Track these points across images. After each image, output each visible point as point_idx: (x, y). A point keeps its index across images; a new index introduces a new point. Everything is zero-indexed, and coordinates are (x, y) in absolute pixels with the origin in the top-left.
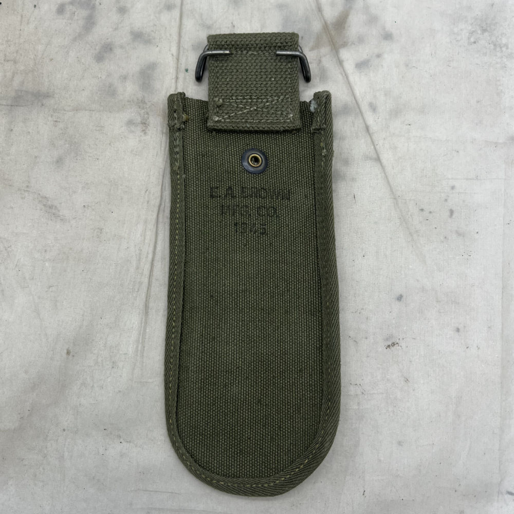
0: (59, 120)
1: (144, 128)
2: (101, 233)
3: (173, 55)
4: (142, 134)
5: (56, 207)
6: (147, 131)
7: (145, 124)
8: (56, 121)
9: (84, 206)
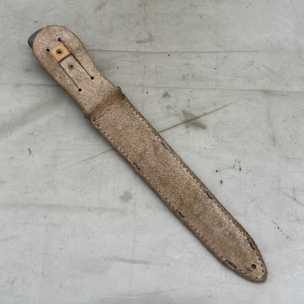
0: (141, 6)
1: (138, 42)
2: (88, 28)
3: (177, 51)
4: (136, 41)
5: (100, 10)
6: (137, 43)
7: (141, 42)
8: (140, 5)
9: (101, 21)
